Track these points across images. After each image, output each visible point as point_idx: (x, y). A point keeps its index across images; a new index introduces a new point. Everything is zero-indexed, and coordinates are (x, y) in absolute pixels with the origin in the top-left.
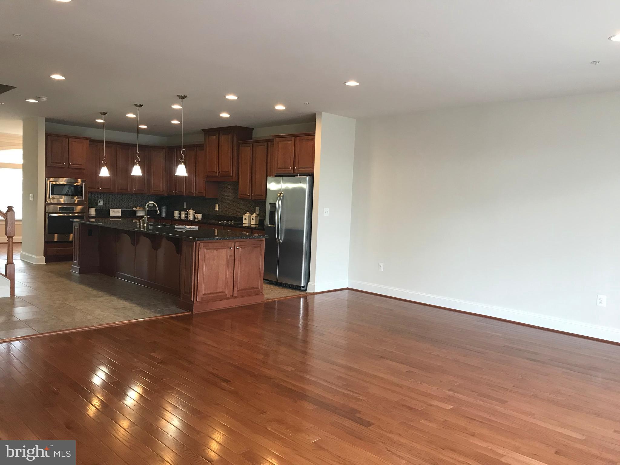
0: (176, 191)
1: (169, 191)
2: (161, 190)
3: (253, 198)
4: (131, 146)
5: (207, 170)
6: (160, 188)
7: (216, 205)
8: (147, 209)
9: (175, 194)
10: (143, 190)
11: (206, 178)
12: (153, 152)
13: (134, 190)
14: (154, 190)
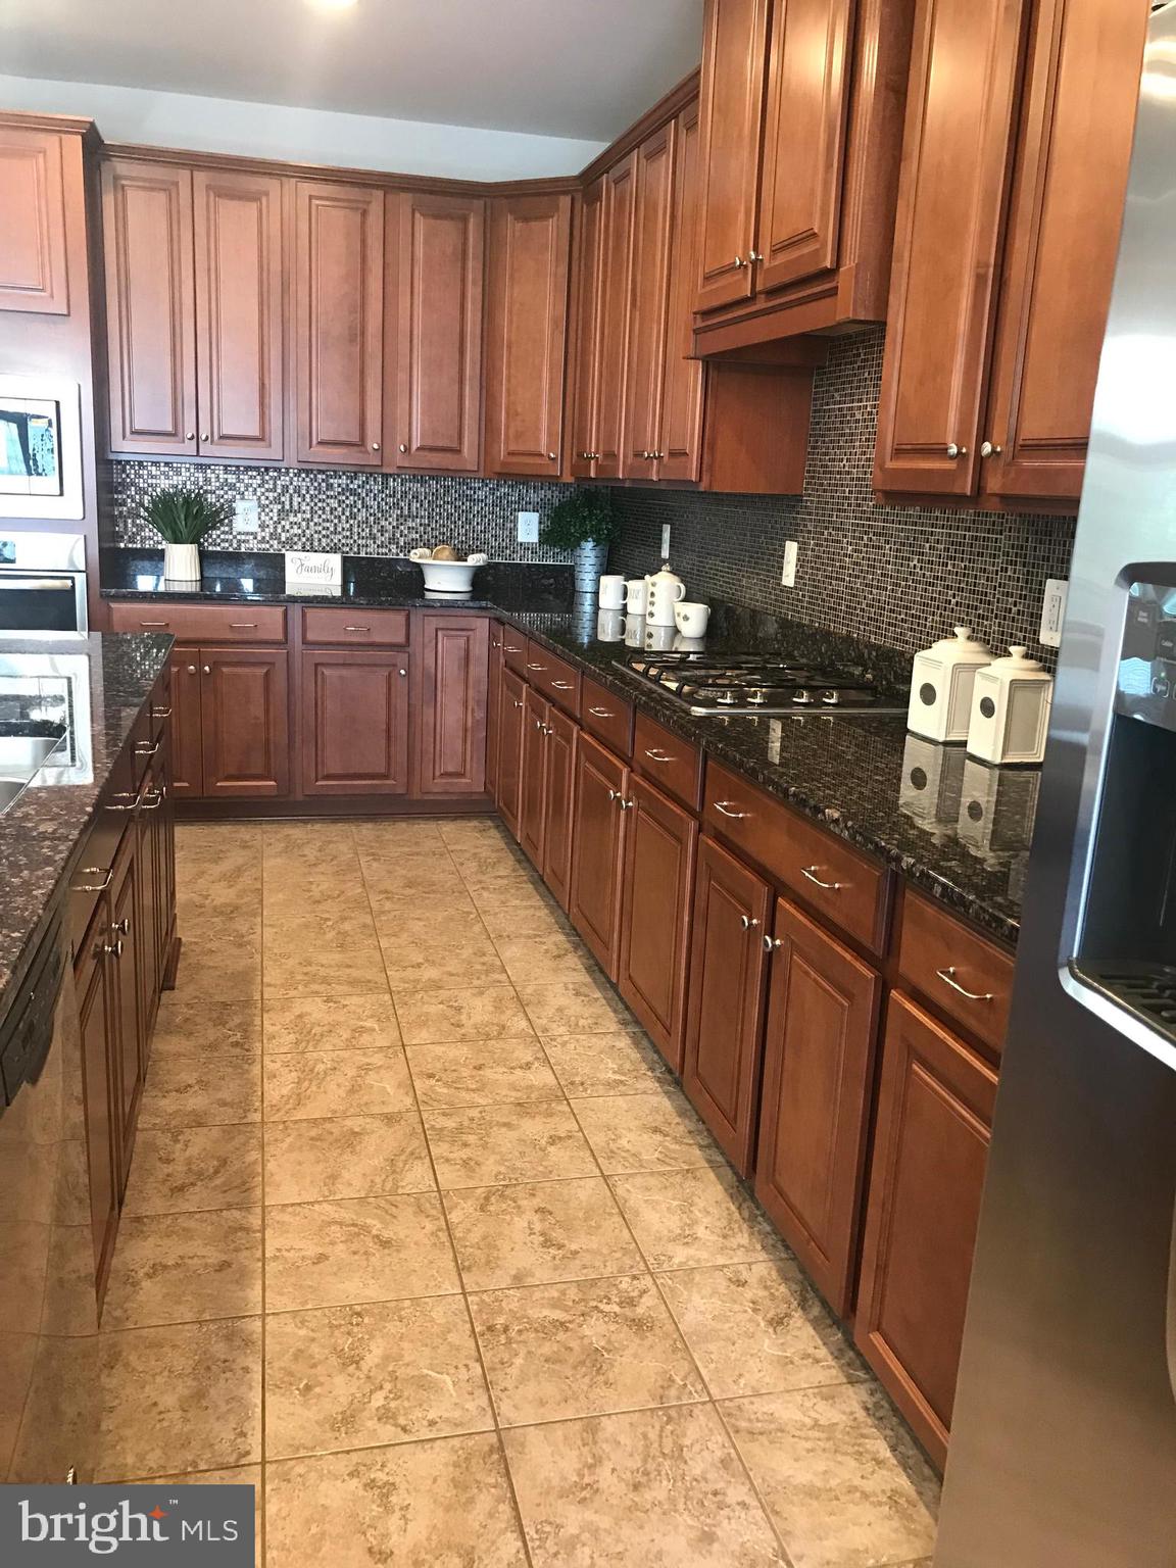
0: (596, 450)
2: (544, 452)
3: (994, 484)
4: (377, 187)
5: (700, 269)
6: (537, 440)
7: (788, 543)
8: (476, 559)
9: (593, 475)
10: (455, 445)
11: (696, 332)
12: (510, 217)
13: (402, 448)
14: (512, 448)
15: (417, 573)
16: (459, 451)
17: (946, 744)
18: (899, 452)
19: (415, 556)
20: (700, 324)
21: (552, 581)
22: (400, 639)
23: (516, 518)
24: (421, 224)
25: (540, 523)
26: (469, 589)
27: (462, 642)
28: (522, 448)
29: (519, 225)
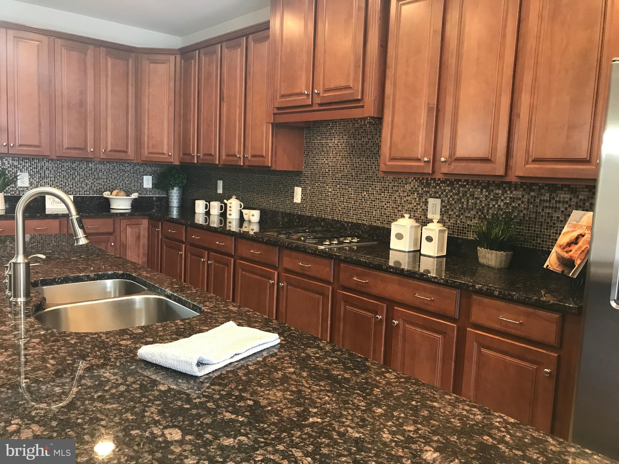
0: (197, 153)
1: (184, 154)
2: (165, 152)
3: (444, 170)
4: (91, 44)
5: (278, 92)
6: (163, 148)
7: (296, 188)
8: (135, 195)
9: (196, 162)
10: (125, 150)
11: (274, 114)
12: (147, 62)
13: (103, 151)
14: (151, 151)
15: (107, 202)
16: (126, 152)
17: (409, 252)
18: (392, 159)
19: (106, 194)
20: (276, 111)
21: (158, 203)
22: (111, 230)
23: (143, 178)
24: (110, 61)
25: (153, 180)
26: (131, 208)
27: (137, 230)
28: (155, 151)
29: (151, 65)
